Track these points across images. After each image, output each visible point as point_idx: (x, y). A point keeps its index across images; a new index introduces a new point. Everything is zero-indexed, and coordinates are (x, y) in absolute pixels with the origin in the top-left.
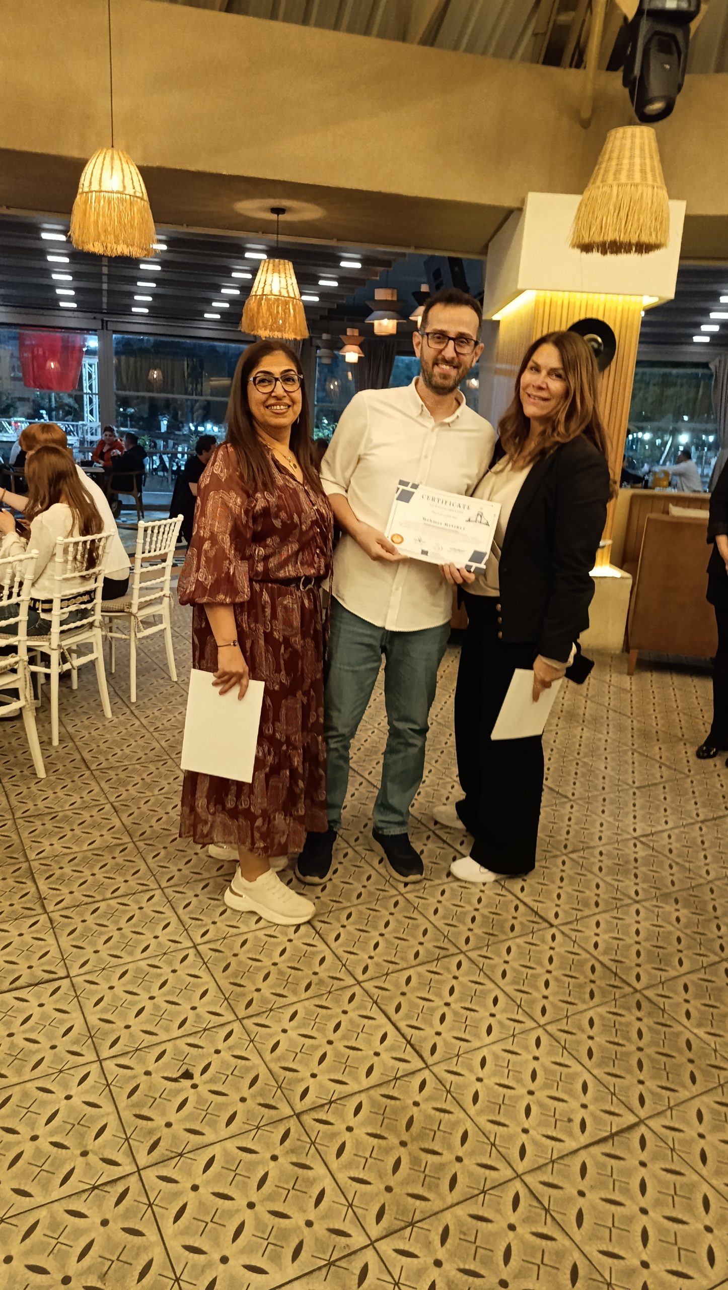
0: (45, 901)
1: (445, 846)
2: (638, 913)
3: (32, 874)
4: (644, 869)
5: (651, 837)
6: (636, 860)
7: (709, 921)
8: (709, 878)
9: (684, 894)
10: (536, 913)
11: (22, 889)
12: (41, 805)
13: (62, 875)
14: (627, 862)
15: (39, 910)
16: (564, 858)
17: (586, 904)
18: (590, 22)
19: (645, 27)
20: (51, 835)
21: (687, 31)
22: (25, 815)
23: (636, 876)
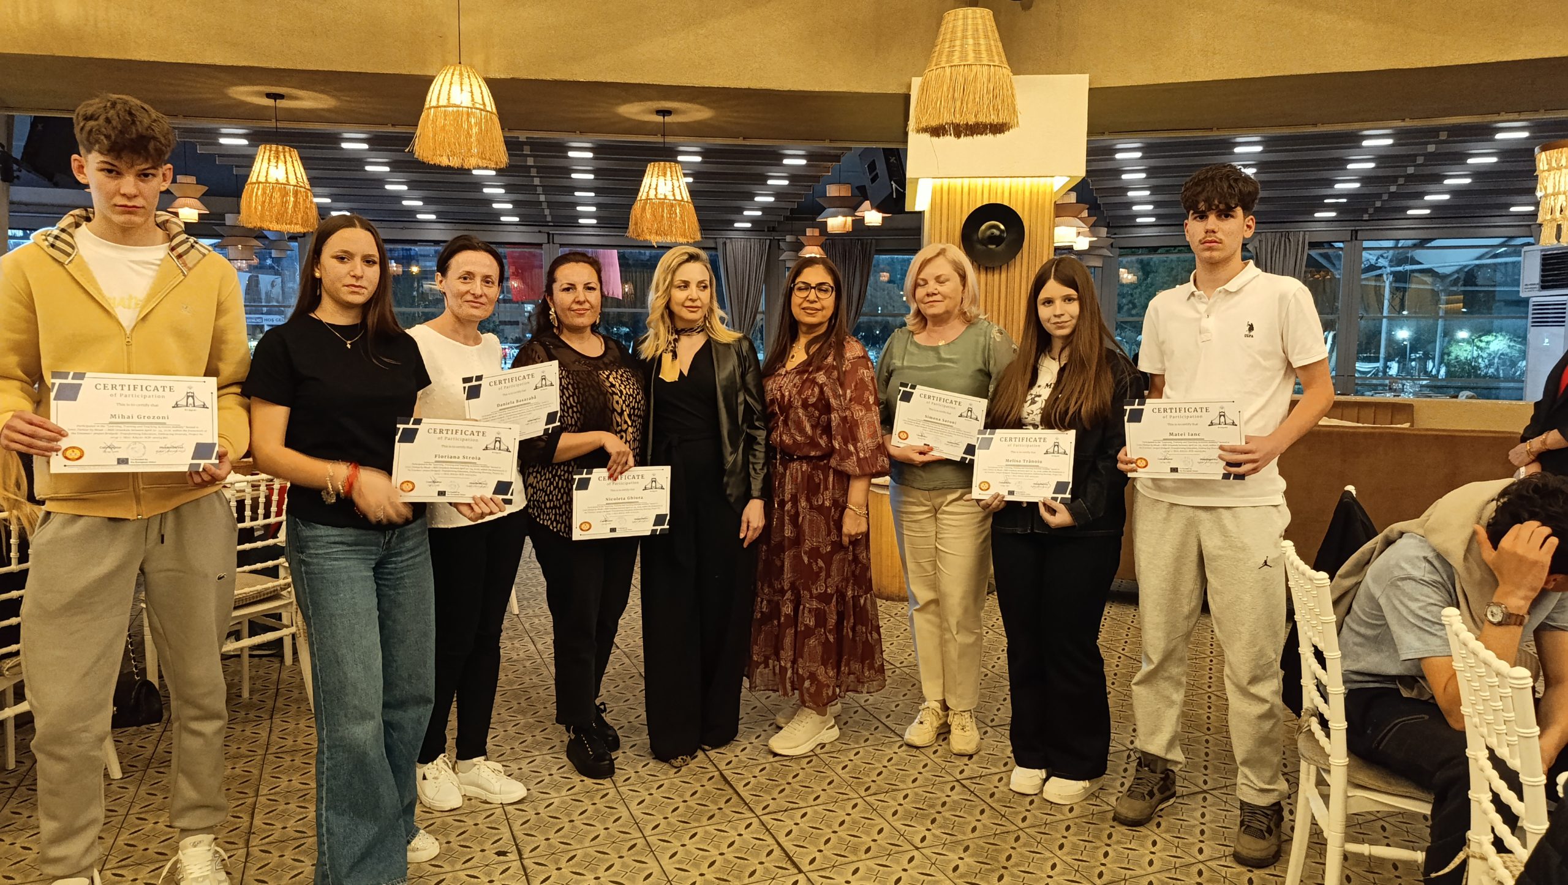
0: (252, 836)
1: (727, 787)
2: (911, 860)
3: (254, 809)
4: (947, 814)
5: (977, 781)
6: (944, 804)
7: (993, 871)
8: (1022, 825)
9: (981, 842)
10: (790, 859)
11: (236, 823)
12: (300, 740)
13: (284, 811)
14: (932, 806)
15: (241, 844)
16: (859, 801)
17: (855, 850)
20: (296, 769)
22: (279, 751)
23: (933, 821)
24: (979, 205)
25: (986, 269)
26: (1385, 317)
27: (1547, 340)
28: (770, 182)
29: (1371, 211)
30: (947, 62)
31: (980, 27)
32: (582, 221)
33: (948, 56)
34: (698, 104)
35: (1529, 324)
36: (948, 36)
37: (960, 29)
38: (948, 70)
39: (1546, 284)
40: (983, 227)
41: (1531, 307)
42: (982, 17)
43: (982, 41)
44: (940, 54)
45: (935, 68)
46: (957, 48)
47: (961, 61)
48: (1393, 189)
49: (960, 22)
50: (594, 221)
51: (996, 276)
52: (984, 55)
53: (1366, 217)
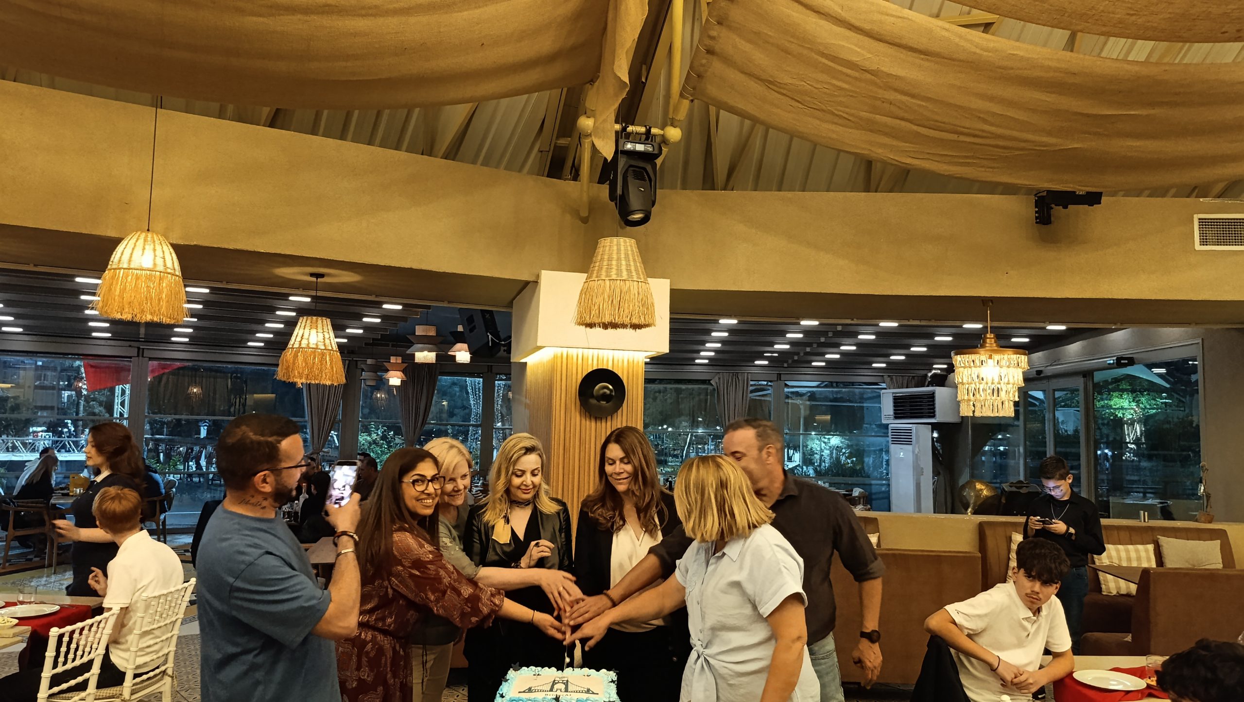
18: (581, 151)
19: (622, 162)
21: (654, 166)
24: (590, 370)
25: (596, 419)
26: (802, 434)
27: (902, 454)
28: (365, 319)
29: (790, 361)
30: (607, 276)
31: (630, 252)
32: (174, 339)
33: (607, 272)
34: (352, 272)
35: (890, 442)
36: (606, 257)
37: (615, 252)
38: (608, 283)
39: (898, 415)
40: (597, 387)
41: (890, 431)
42: (631, 246)
43: (632, 263)
44: (600, 269)
45: (596, 279)
46: (613, 267)
47: (618, 276)
48: (808, 349)
49: (615, 248)
50: (187, 340)
51: (604, 424)
52: (634, 274)
53: (786, 365)
